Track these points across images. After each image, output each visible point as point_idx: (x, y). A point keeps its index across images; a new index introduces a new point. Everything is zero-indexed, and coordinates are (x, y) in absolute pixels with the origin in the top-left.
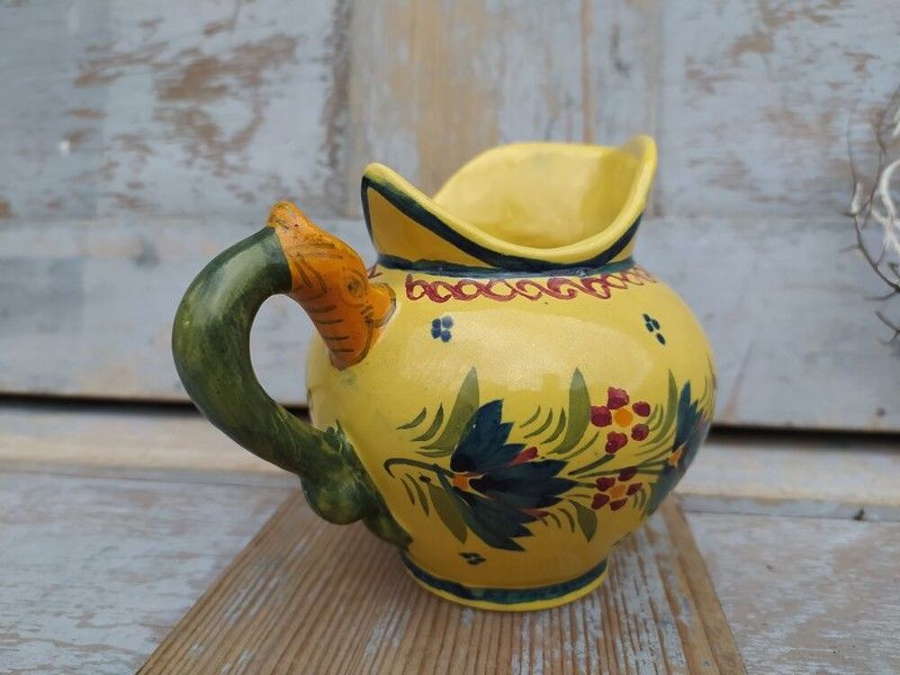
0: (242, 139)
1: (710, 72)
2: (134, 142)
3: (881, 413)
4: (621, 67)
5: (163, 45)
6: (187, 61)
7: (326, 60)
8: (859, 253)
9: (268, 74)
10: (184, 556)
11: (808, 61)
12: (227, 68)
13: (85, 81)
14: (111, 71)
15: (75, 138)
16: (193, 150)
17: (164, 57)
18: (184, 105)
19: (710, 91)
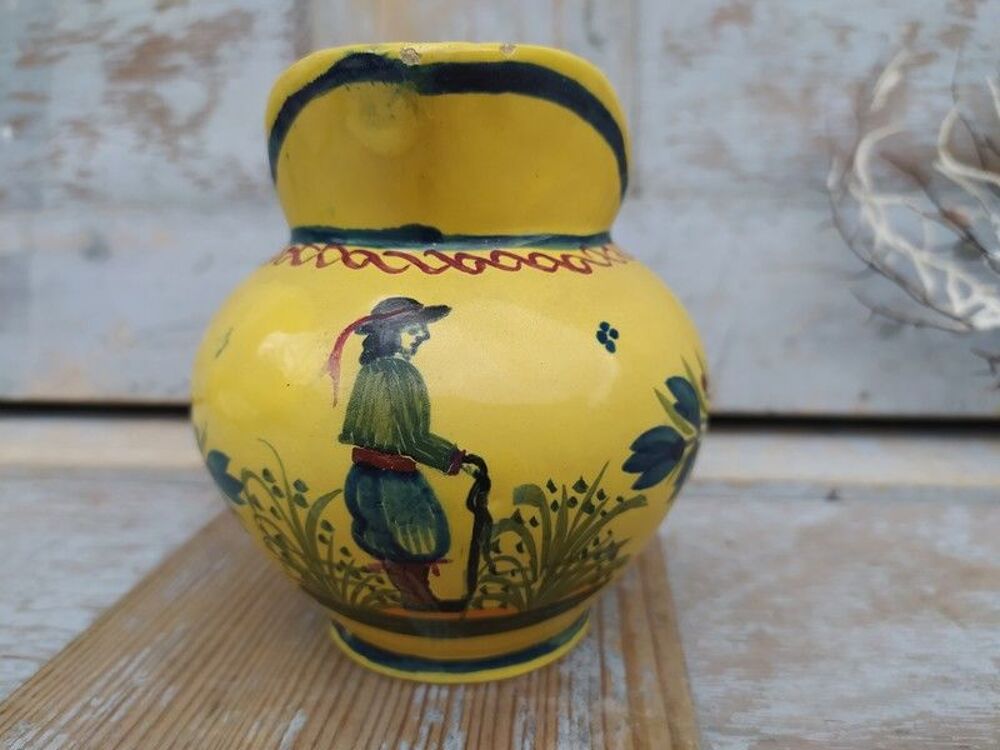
0: (197, 122)
1: (690, 46)
2: (82, 127)
3: (864, 396)
4: (595, 41)
5: (111, 23)
6: (139, 39)
7: (287, 35)
8: (834, 232)
9: (225, 51)
10: (131, 548)
12: (181, 46)
13: (28, 61)
14: (54, 50)
15: (19, 124)
16: (145, 134)
17: (112, 35)
18: (135, 86)
19: (689, 65)
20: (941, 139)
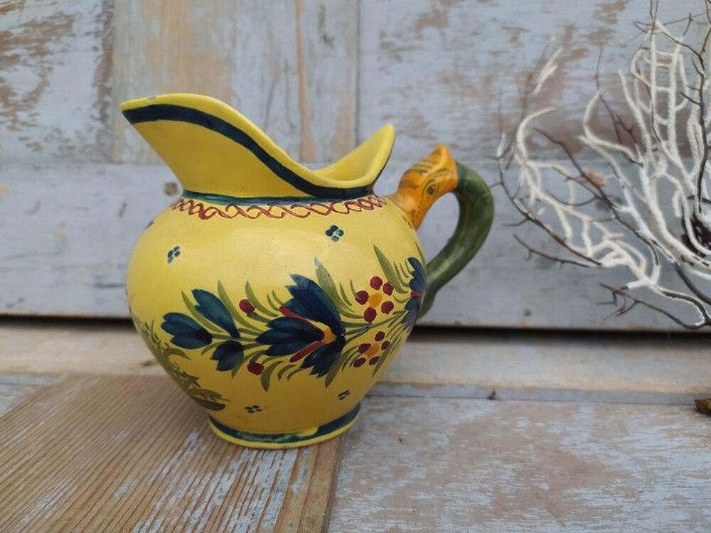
0: (32, 99)
1: (399, 43)
3: (528, 313)
4: (326, 39)
7: (97, 33)
8: (500, 189)
9: (50, 46)
11: (475, 34)
19: (399, 59)
20: (586, 117)
